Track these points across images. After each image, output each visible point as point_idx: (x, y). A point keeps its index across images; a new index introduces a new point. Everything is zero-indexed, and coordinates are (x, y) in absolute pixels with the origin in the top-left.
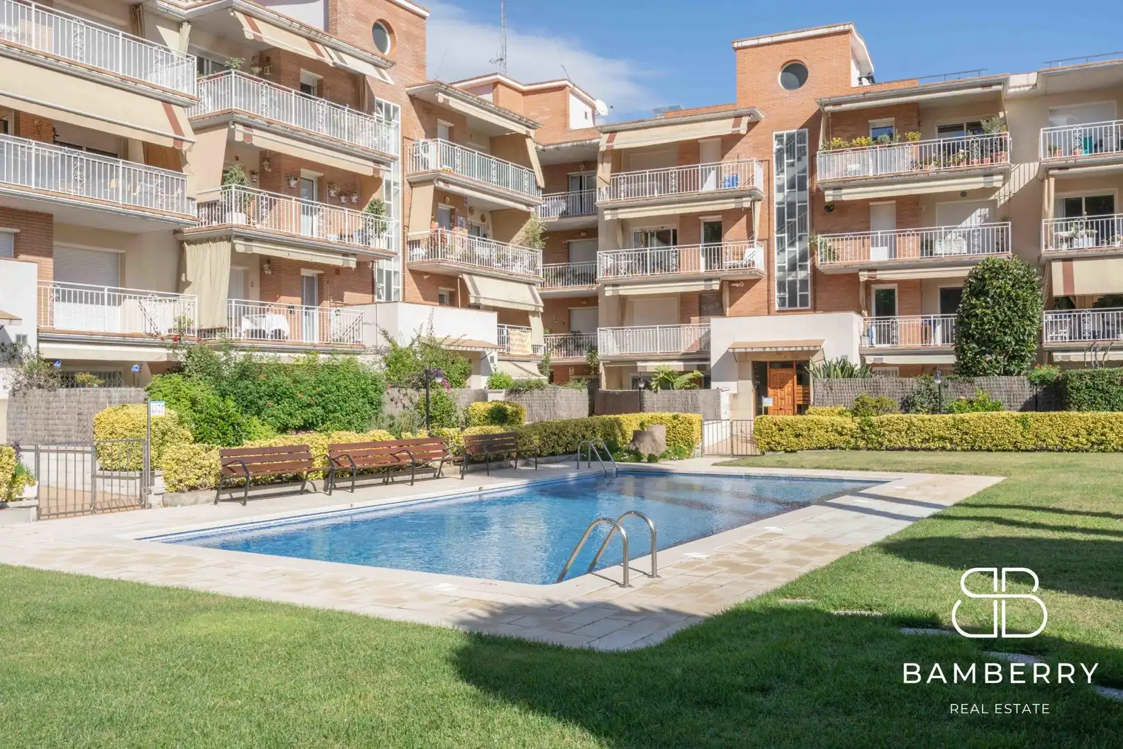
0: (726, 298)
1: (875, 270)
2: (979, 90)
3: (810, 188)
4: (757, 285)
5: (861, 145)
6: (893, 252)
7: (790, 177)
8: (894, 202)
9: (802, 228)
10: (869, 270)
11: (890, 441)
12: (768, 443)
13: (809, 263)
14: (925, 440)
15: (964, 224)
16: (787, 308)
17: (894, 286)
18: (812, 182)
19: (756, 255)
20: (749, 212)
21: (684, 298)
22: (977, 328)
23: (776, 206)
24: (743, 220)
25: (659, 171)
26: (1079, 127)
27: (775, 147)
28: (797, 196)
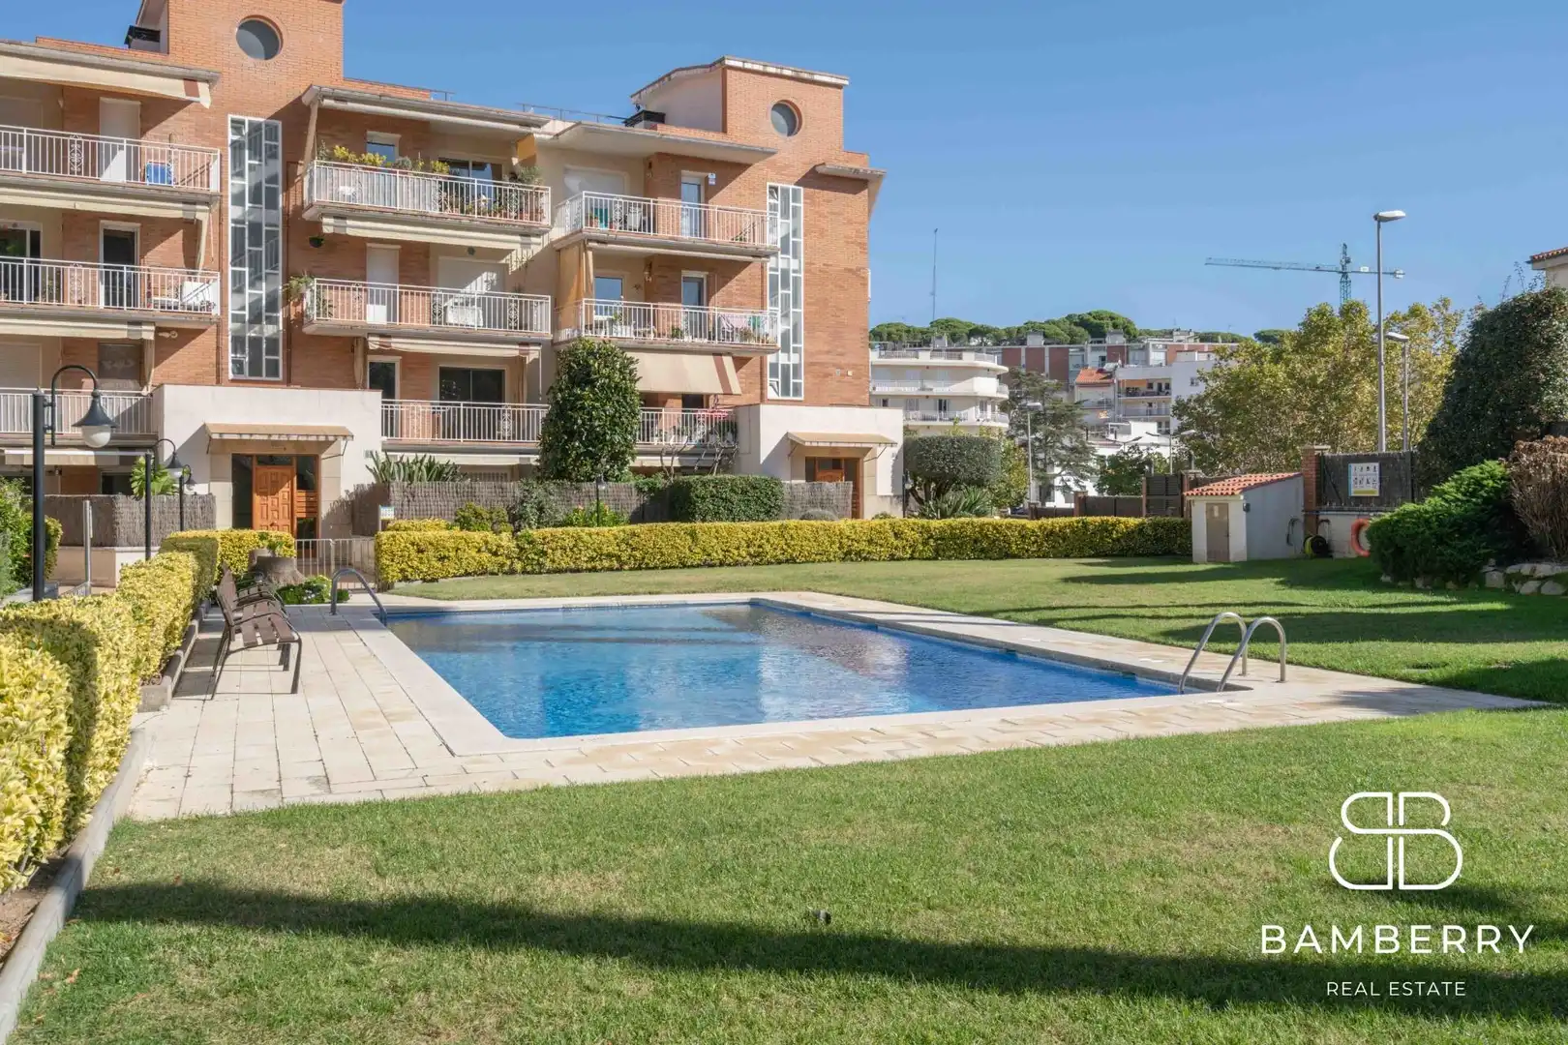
0: (150, 354)
1: (389, 337)
3: (286, 207)
4: (201, 340)
5: (374, 163)
6: (392, 314)
7: (253, 183)
8: (399, 247)
9: (272, 263)
10: (382, 335)
11: (553, 561)
12: (402, 571)
13: (280, 315)
14: (592, 559)
15: (468, 289)
16: (246, 376)
17: (396, 360)
18: (287, 199)
19: (202, 292)
20: (192, 228)
21: (69, 345)
22: (584, 424)
23: (231, 225)
24: (179, 236)
25: (54, 134)
26: (620, 198)
27: (231, 137)
28: (263, 215)
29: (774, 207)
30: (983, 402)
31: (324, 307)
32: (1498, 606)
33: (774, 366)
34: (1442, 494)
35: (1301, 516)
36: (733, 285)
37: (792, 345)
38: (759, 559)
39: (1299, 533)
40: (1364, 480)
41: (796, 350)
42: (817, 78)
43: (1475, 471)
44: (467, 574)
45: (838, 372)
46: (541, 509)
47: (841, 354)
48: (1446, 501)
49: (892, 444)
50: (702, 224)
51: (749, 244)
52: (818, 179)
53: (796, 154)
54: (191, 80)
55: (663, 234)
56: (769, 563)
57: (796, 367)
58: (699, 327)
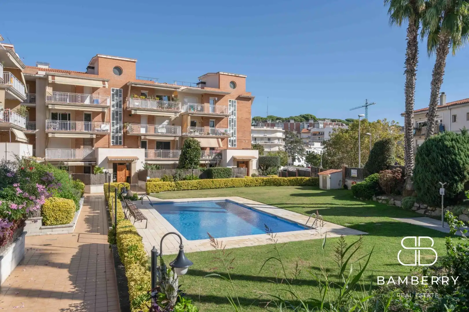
0: (94, 141)
1: (146, 136)
2: (174, 89)
3: (123, 108)
4: (105, 137)
5: (143, 98)
6: (146, 131)
7: (117, 102)
8: (148, 116)
9: (120, 120)
10: (144, 136)
11: (183, 188)
13: (122, 131)
14: (191, 187)
16: (115, 145)
17: (147, 141)
18: (124, 106)
19: (106, 127)
20: (103, 114)
21: (77, 140)
22: (189, 157)
23: (112, 112)
24: (100, 115)
25: (73, 94)
26: (196, 104)
27: (112, 93)
28: (119, 109)
29: (230, 105)
30: (279, 139)
31: (132, 130)
32: (373, 206)
33: (230, 140)
34: (366, 180)
35: (342, 180)
36: (221, 122)
37: (234, 135)
38: (227, 187)
39: (341, 183)
40: (354, 173)
41: (235, 137)
42: (240, 76)
43: (373, 176)
44: (165, 191)
45: (244, 141)
46: (180, 175)
47: (245, 137)
48: (367, 182)
49: (256, 158)
50: (214, 110)
51: (225, 114)
52: (240, 98)
53: (235, 93)
54: (104, 81)
55: (206, 112)
56: (229, 187)
57: (235, 140)
58: (214, 132)
